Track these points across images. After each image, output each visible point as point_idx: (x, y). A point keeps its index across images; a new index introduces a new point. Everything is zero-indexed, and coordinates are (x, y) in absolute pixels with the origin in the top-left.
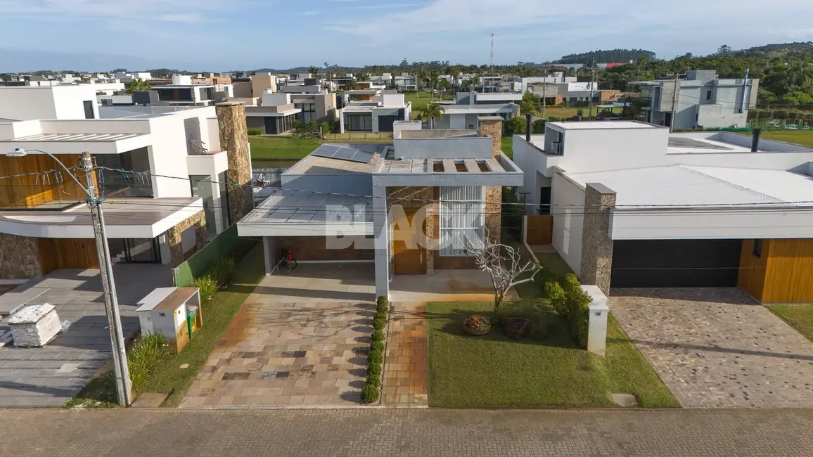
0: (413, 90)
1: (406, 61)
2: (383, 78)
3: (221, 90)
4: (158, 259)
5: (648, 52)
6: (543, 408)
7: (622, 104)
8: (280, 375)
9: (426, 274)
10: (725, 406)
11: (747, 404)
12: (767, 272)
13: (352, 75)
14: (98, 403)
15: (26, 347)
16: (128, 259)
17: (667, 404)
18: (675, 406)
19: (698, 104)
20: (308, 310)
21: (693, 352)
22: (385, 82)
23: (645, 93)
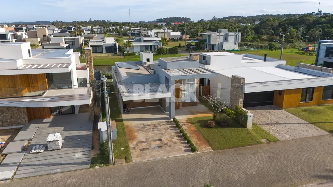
0: (102, 33)
1: (91, 20)
2: (88, 28)
3: (20, 35)
4: (74, 112)
5: (188, 18)
6: (245, 146)
7: (195, 41)
8: (159, 147)
9: (179, 109)
10: (291, 139)
11: (295, 138)
12: (284, 99)
13: (72, 26)
14: (102, 165)
15: (53, 150)
16: (61, 113)
17: (276, 141)
18: (279, 141)
19: (223, 41)
20: (149, 125)
21: (274, 125)
22: (89, 30)
23: (204, 38)
